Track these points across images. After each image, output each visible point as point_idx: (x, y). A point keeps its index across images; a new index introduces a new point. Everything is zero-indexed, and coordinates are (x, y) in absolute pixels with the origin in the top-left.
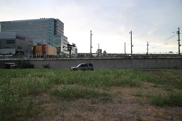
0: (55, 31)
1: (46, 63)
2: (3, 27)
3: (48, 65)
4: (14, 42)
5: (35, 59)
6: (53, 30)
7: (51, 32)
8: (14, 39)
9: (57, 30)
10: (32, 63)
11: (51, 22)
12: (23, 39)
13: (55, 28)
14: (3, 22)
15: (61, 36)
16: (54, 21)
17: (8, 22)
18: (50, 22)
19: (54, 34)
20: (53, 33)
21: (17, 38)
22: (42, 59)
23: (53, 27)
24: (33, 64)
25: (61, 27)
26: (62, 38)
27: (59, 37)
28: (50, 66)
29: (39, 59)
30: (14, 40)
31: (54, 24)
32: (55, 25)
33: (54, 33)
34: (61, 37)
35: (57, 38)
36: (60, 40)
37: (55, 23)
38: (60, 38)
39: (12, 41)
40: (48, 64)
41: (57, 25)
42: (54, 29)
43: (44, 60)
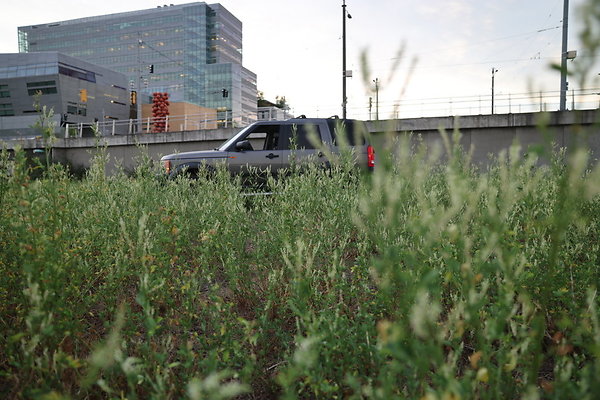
0: (210, 50)
2: (35, 44)
4: (54, 91)
6: (204, 46)
7: (194, 53)
8: (54, 75)
9: (217, 47)
10: (80, 160)
11: (196, 15)
12: (88, 77)
13: (208, 38)
14: (34, 27)
15: (233, 69)
16: (204, 10)
17: (51, 25)
18: (190, 17)
19: (208, 62)
20: (204, 58)
21: (64, 71)
22: (121, 141)
23: (204, 34)
25: (234, 35)
26: (234, 76)
27: (225, 72)
30: (53, 83)
31: (204, 22)
32: (209, 27)
33: (208, 55)
34: (230, 72)
35: (219, 76)
36: (230, 82)
37: (207, 20)
38: (228, 74)
39: (47, 83)
41: (217, 26)
42: (208, 44)
43: (128, 145)
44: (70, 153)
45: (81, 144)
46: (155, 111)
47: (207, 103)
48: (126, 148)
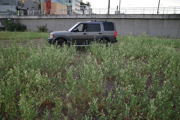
1: (42, 24)
3: (45, 27)
5: (27, 17)
10: (23, 23)
22: (36, 17)
24: (25, 24)
28: (47, 27)
29: (32, 17)
40: (44, 24)
43: (38, 19)
44: (20, 20)
45: (23, 18)
46: (47, 6)
47: (64, 3)
48: (38, 20)
